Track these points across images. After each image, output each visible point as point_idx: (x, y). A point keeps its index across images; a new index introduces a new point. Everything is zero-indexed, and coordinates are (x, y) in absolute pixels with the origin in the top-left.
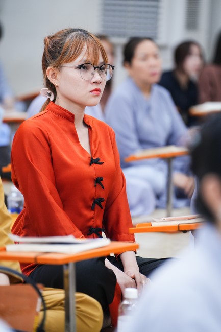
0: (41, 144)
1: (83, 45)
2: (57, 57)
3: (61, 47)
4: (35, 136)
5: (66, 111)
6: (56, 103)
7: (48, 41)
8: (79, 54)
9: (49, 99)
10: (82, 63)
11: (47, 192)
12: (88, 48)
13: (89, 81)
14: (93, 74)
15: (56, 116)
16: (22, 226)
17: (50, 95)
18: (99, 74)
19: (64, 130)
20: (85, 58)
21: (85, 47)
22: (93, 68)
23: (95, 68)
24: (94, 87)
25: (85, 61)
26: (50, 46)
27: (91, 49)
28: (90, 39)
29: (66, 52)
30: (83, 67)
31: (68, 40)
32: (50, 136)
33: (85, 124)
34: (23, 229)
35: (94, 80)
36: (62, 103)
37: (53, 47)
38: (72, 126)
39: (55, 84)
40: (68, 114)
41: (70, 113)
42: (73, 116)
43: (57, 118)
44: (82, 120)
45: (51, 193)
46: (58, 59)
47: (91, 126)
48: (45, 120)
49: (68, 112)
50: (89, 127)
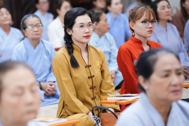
0: (128, 54)
1: (144, 13)
2: (133, 18)
3: (135, 14)
4: (125, 51)
5: (138, 40)
6: (134, 37)
7: (130, 11)
8: (142, 16)
9: (133, 35)
10: (144, 20)
11: (131, 74)
12: (146, 14)
13: (147, 27)
14: (148, 24)
15: (135, 42)
16: (124, 88)
17: (133, 33)
18: (151, 24)
19: (138, 48)
20: (145, 18)
21: (145, 13)
22: (148, 22)
23: (149, 22)
24: (149, 30)
25: (145, 19)
26: (131, 14)
27: (147, 14)
28: (147, 10)
29: (137, 16)
30: (144, 22)
31: (138, 11)
32: (131, 51)
33: (148, 44)
34: (124, 89)
35: (149, 27)
36: (137, 37)
37: (132, 14)
38: (141, 46)
39: (133, 29)
40: (139, 41)
41: (140, 41)
42: (141, 42)
43: (135, 43)
44: (146, 43)
45: (133, 74)
46: (134, 19)
47: (151, 45)
48: (129, 44)
49: (139, 40)
50: (150, 46)
